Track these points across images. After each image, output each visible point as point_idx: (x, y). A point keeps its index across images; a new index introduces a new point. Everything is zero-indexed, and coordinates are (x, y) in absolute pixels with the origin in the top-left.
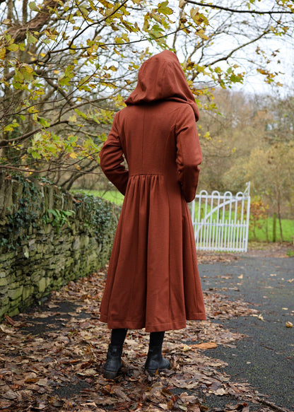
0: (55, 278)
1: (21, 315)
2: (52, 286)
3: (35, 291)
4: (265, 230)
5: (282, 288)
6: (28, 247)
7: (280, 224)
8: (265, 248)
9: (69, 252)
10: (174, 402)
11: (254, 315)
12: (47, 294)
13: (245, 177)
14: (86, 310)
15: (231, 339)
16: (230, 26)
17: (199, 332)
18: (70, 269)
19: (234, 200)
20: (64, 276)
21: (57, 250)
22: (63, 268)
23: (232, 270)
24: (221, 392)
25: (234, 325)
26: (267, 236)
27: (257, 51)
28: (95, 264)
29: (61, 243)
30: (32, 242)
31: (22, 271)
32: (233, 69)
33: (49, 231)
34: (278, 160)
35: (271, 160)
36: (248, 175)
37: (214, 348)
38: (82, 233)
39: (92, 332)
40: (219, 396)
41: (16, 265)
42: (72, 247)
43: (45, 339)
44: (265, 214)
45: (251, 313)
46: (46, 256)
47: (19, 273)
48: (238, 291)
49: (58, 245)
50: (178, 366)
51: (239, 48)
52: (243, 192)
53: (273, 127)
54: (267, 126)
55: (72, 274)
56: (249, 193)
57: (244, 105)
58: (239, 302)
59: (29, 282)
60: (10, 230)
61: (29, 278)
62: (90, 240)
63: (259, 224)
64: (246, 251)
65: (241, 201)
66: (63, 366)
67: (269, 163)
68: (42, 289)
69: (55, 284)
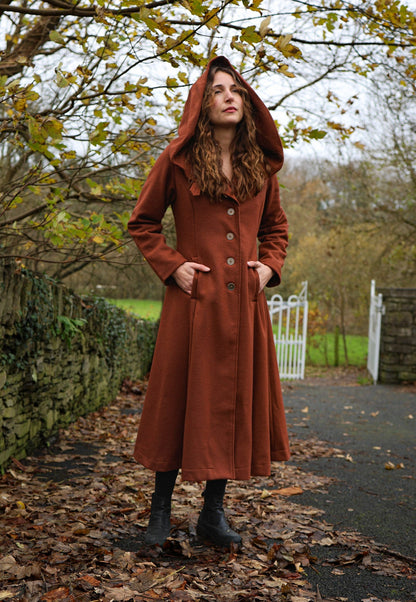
0: (62, 411)
1: (29, 458)
2: (59, 421)
3: (42, 427)
4: (323, 350)
5: (364, 423)
6: (36, 366)
7: (345, 341)
8: (324, 374)
9: (78, 377)
10: (276, 552)
11: (339, 456)
12: (54, 432)
13: (291, 276)
14: (112, 452)
15: (319, 483)
17: (274, 475)
18: (78, 400)
19: (284, 307)
20: (73, 409)
21: (65, 373)
22: (72, 398)
23: (290, 402)
24: (328, 541)
25: (316, 467)
26: (327, 359)
27: (328, 97)
28: (106, 396)
29: (69, 363)
30: (40, 361)
31: (30, 400)
33: (57, 346)
34: (341, 252)
35: (331, 250)
36: (295, 273)
37: (299, 494)
38: (92, 351)
39: (133, 478)
40: (326, 546)
41: (23, 391)
42: (81, 369)
43: (72, 486)
44: (323, 328)
45: (334, 453)
46: (55, 381)
47: (27, 401)
48: (307, 427)
49: (66, 366)
50: (264, 514)
51: (291, 94)
52: (298, 295)
53: (328, 205)
54: (319, 204)
55: (81, 407)
56: (306, 297)
57: (287, 174)
58: (313, 441)
59: (36, 415)
60: (18, 343)
61: (37, 409)
62: (100, 362)
63: (314, 341)
64: (302, 378)
65: (295, 308)
66: (113, 516)
67: (330, 255)
68: (49, 425)
69: (62, 420)
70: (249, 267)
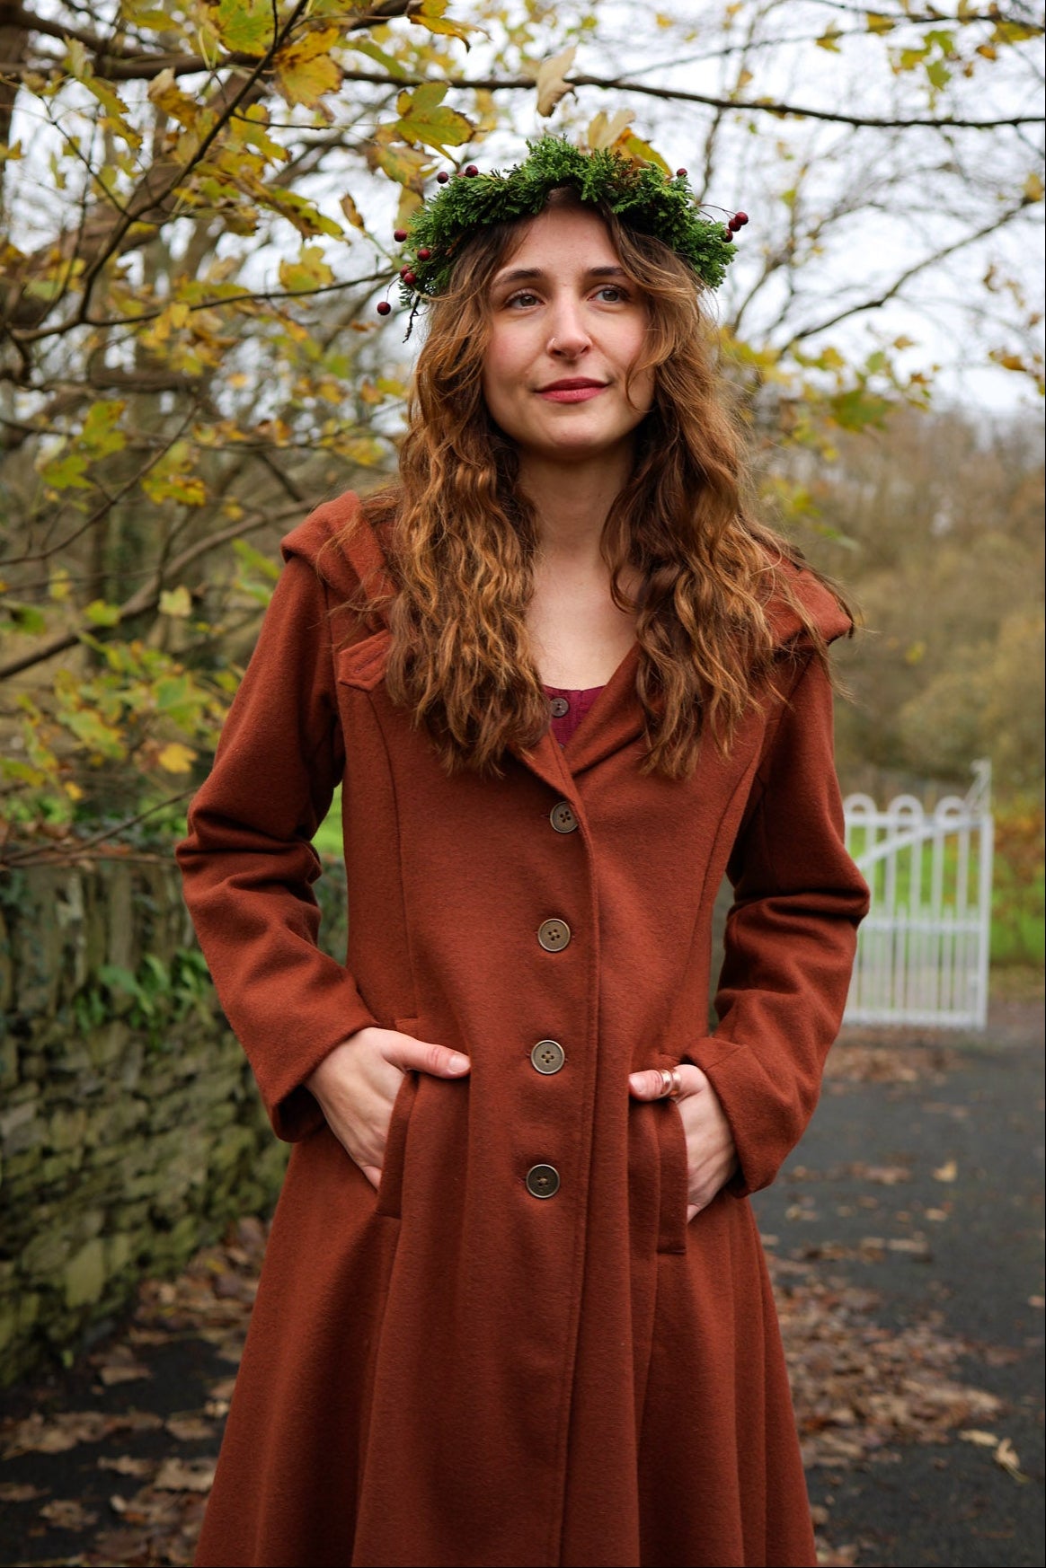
0: (162, 1223)
2: (142, 1262)
3: (44, 1308)
9: (229, 1108)
11: (980, 1436)
12: (112, 1305)
16: (893, 181)
18: (234, 1175)
19: (929, 832)
20: (208, 1207)
21: (161, 1115)
22: (199, 1177)
27: (987, 280)
29: (186, 1080)
30: (16, 1119)
32: (892, 353)
33: (112, 1050)
42: (243, 1084)
46: (102, 1156)
48: (927, 1257)
49: (168, 1094)
52: (964, 797)
55: (247, 1190)
56: (987, 803)
64: (981, 1023)
65: (957, 830)
68: (83, 1292)
69: (158, 1250)
70: (636, 1102)
